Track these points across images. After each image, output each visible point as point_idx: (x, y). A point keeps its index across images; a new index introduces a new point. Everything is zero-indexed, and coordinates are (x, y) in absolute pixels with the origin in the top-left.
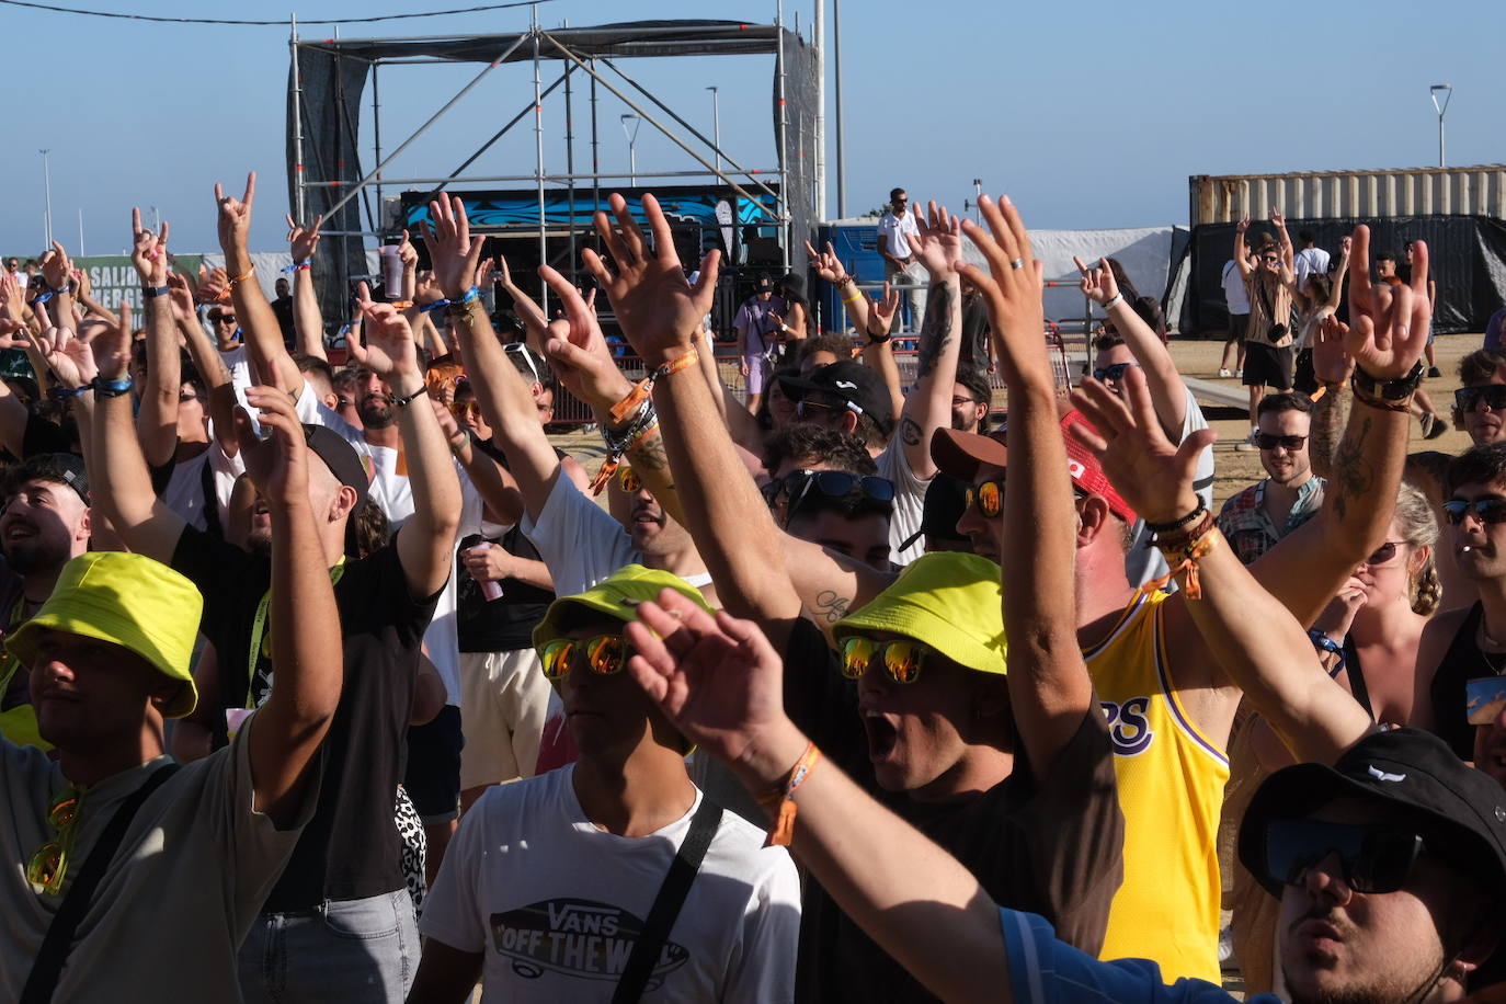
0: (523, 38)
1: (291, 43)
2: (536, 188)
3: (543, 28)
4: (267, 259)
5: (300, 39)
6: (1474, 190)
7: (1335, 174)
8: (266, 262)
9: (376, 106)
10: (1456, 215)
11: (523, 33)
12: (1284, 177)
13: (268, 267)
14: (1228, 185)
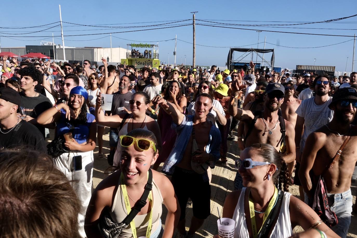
0: (251, 49)
1: (230, 48)
6: (324, 68)
7: (311, 66)
9: (234, 54)
10: (322, 70)
12: (306, 66)
14: (301, 66)
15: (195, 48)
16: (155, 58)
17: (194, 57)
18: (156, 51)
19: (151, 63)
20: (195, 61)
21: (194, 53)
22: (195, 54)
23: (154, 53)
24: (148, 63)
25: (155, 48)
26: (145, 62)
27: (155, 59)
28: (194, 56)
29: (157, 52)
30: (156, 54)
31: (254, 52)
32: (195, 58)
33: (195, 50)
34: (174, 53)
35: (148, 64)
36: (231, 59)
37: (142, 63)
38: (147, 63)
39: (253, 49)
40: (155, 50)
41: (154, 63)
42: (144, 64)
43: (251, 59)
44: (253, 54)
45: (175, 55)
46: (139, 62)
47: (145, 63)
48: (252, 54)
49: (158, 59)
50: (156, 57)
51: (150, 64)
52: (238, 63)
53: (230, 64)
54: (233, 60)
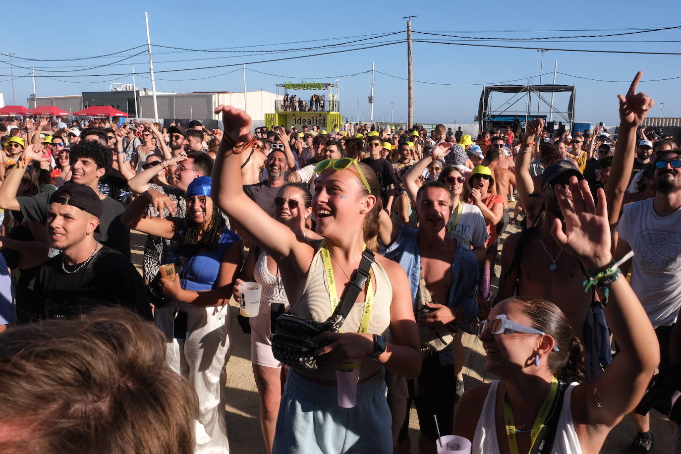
1: (484, 87)
3: (531, 85)
9: (491, 99)
15: (412, 88)
16: (333, 111)
17: (409, 107)
18: (333, 96)
19: (324, 120)
20: (412, 114)
21: (410, 98)
22: (412, 101)
24: (318, 120)
25: (331, 90)
26: (313, 118)
27: (331, 113)
28: (411, 104)
29: (335, 98)
30: (333, 101)
31: (532, 92)
33: (412, 92)
34: (371, 100)
35: (318, 123)
36: (486, 109)
37: (306, 122)
38: (316, 120)
39: (530, 87)
40: (331, 95)
41: (329, 119)
43: (527, 106)
44: (530, 97)
45: (371, 103)
46: (300, 119)
47: (312, 120)
48: (528, 99)
49: (338, 113)
50: (333, 108)
51: (322, 121)
52: (500, 116)
53: (484, 118)
54: (489, 110)
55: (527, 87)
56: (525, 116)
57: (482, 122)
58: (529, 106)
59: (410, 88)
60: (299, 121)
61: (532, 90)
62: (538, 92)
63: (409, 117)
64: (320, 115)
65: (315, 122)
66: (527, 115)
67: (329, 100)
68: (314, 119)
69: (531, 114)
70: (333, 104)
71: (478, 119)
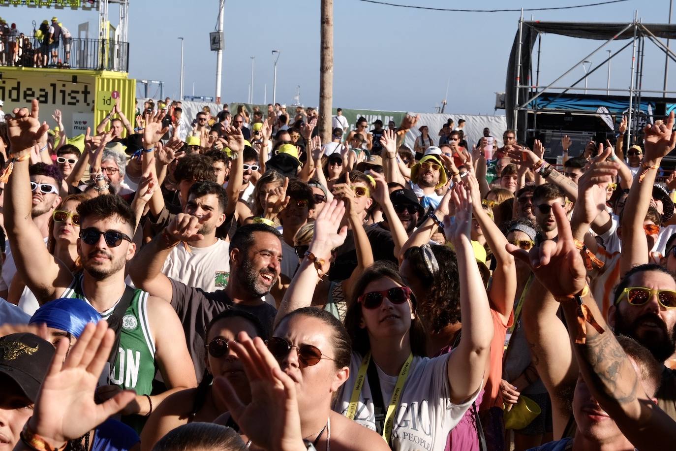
0: (630, 25)
1: (520, 21)
2: (629, 95)
3: (642, 22)
4: (436, 116)
5: (525, 20)
8: (435, 118)
9: (539, 52)
11: (630, 23)
13: (436, 120)
15: (331, 22)
16: (111, 68)
17: (323, 70)
18: (113, 28)
19: (86, 92)
20: (329, 90)
21: (324, 47)
22: (331, 54)
23: (103, 41)
24: (68, 91)
25: (107, 12)
26: (54, 85)
27: (106, 74)
28: (328, 64)
29: (117, 32)
30: (112, 42)
31: (646, 39)
32: (330, 75)
33: (331, 30)
34: (215, 42)
35: (68, 99)
36: (525, 79)
37: (33, 95)
38: (63, 92)
39: (640, 26)
40: (107, 25)
41: (100, 92)
42: (46, 96)
43: (634, 75)
44: (641, 53)
45: (218, 49)
46: (18, 89)
47: (50, 90)
48: (636, 55)
49: (125, 74)
50: (111, 60)
51: (80, 97)
52: (564, 96)
53: (521, 104)
54: (534, 84)
55: (633, 26)
56: (627, 99)
57: (516, 113)
58: (639, 74)
59: (324, 21)
60: (14, 93)
61: (645, 33)
62: (664, 41)
63: (322, 96)
64: (75, 79)
65: (59, 96)
66: (632, 95)
67: (100, 38)
68: (59, 87)
69: (643, 95)
70: (112, 50)
71: (507, 103)
